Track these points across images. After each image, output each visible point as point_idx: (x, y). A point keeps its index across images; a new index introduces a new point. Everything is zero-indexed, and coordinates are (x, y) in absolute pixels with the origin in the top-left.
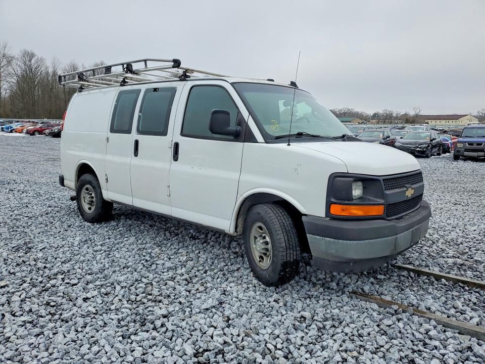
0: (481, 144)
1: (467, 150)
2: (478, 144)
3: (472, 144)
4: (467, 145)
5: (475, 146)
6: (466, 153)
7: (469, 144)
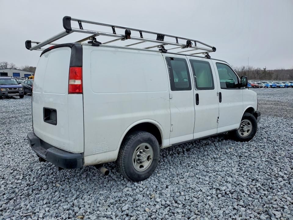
0: (16, 89)
1: (9, 93)
2: (14, 89)
3: (11, 89)
4: (8, 89)
5: (13, 90)
6: (9, 94)
7: (9, 89)
